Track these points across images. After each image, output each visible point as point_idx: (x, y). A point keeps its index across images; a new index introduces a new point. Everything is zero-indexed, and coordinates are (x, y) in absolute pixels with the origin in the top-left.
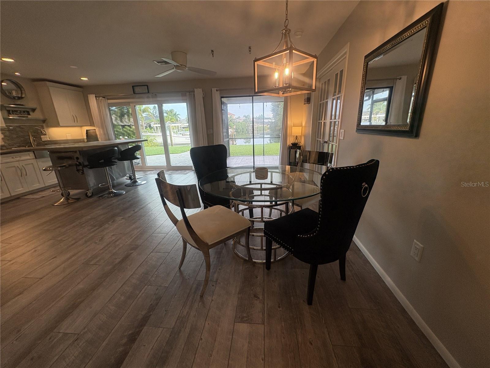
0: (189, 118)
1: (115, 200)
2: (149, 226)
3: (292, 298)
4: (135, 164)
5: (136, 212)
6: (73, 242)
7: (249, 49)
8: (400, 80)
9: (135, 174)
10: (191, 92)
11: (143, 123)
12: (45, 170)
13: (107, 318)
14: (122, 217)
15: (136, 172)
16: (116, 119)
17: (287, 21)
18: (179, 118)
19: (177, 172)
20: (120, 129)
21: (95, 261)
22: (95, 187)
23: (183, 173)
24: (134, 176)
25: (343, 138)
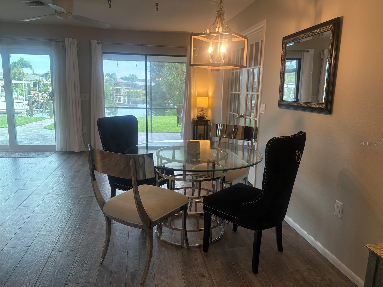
3: (238, 271)
8: (308, 53)
23: (42, 156)
25: (264, 113)
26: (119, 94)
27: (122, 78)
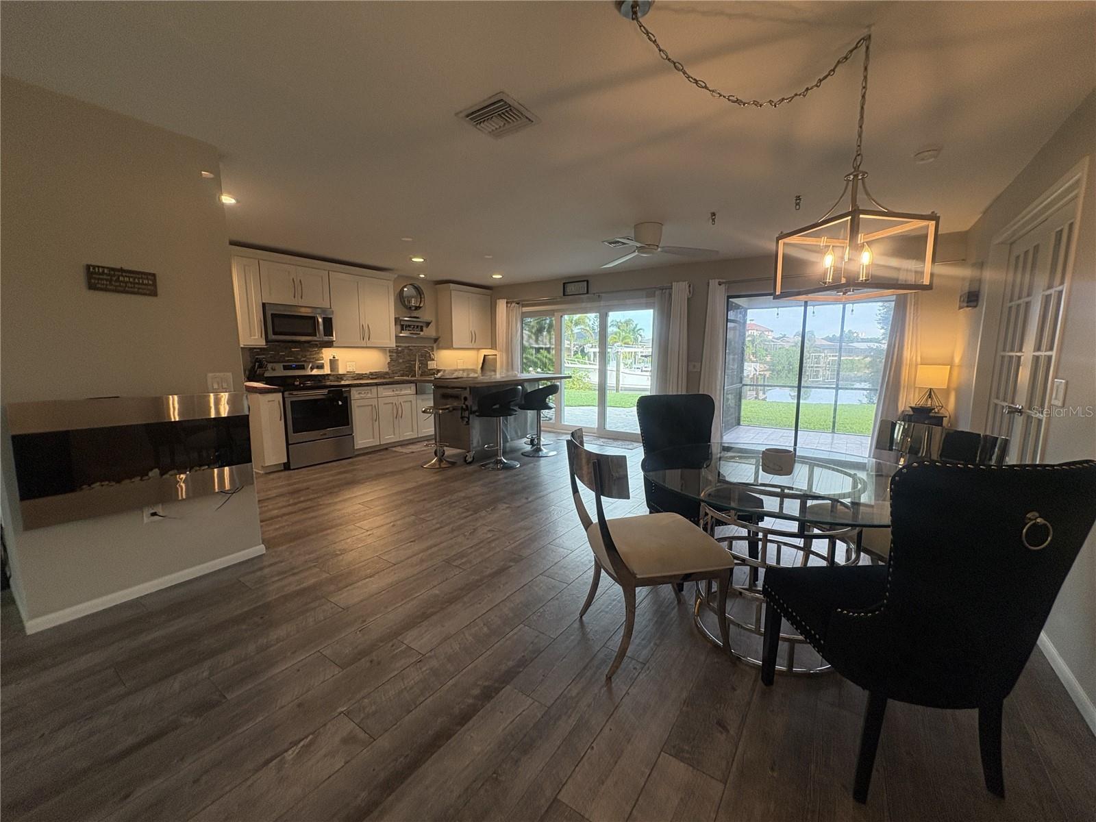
0: (655, 340)
1: (502, 475)
2: (545, 529)
3: (813, 766)
4: (545, 419)
5: (530, 502)
6: (438, 526)
7: (797, 200)
9: (540, 436)
10: (666, 289)
11: (572, 345)
12: (424, 412)
13: (460, 648)
14: (507, 505)
15: (542, 433)
16: (530, 337)
17: (859, 158)
18: (640, 335)
19: (616, 443)
20: (532, 355)
21: (459, 563)
22: (479, 449)
23: (626, 447)
24: (539, 439)
25: (1060, 404)
26: (816, 365)
27: (828, 339)
